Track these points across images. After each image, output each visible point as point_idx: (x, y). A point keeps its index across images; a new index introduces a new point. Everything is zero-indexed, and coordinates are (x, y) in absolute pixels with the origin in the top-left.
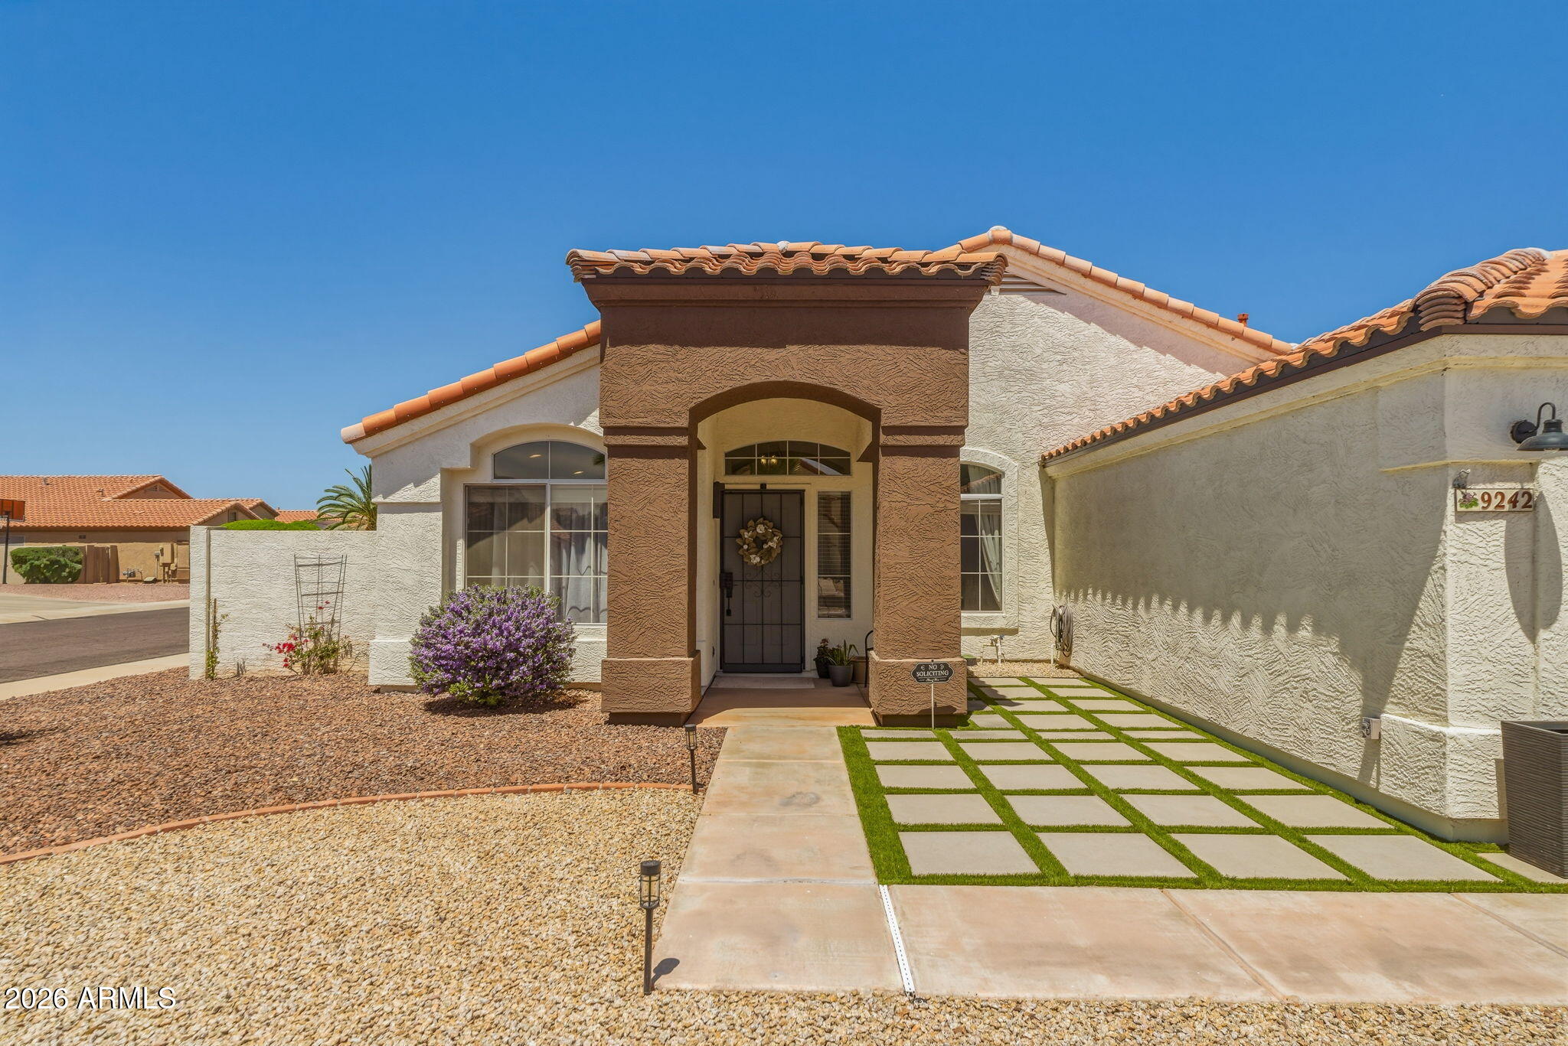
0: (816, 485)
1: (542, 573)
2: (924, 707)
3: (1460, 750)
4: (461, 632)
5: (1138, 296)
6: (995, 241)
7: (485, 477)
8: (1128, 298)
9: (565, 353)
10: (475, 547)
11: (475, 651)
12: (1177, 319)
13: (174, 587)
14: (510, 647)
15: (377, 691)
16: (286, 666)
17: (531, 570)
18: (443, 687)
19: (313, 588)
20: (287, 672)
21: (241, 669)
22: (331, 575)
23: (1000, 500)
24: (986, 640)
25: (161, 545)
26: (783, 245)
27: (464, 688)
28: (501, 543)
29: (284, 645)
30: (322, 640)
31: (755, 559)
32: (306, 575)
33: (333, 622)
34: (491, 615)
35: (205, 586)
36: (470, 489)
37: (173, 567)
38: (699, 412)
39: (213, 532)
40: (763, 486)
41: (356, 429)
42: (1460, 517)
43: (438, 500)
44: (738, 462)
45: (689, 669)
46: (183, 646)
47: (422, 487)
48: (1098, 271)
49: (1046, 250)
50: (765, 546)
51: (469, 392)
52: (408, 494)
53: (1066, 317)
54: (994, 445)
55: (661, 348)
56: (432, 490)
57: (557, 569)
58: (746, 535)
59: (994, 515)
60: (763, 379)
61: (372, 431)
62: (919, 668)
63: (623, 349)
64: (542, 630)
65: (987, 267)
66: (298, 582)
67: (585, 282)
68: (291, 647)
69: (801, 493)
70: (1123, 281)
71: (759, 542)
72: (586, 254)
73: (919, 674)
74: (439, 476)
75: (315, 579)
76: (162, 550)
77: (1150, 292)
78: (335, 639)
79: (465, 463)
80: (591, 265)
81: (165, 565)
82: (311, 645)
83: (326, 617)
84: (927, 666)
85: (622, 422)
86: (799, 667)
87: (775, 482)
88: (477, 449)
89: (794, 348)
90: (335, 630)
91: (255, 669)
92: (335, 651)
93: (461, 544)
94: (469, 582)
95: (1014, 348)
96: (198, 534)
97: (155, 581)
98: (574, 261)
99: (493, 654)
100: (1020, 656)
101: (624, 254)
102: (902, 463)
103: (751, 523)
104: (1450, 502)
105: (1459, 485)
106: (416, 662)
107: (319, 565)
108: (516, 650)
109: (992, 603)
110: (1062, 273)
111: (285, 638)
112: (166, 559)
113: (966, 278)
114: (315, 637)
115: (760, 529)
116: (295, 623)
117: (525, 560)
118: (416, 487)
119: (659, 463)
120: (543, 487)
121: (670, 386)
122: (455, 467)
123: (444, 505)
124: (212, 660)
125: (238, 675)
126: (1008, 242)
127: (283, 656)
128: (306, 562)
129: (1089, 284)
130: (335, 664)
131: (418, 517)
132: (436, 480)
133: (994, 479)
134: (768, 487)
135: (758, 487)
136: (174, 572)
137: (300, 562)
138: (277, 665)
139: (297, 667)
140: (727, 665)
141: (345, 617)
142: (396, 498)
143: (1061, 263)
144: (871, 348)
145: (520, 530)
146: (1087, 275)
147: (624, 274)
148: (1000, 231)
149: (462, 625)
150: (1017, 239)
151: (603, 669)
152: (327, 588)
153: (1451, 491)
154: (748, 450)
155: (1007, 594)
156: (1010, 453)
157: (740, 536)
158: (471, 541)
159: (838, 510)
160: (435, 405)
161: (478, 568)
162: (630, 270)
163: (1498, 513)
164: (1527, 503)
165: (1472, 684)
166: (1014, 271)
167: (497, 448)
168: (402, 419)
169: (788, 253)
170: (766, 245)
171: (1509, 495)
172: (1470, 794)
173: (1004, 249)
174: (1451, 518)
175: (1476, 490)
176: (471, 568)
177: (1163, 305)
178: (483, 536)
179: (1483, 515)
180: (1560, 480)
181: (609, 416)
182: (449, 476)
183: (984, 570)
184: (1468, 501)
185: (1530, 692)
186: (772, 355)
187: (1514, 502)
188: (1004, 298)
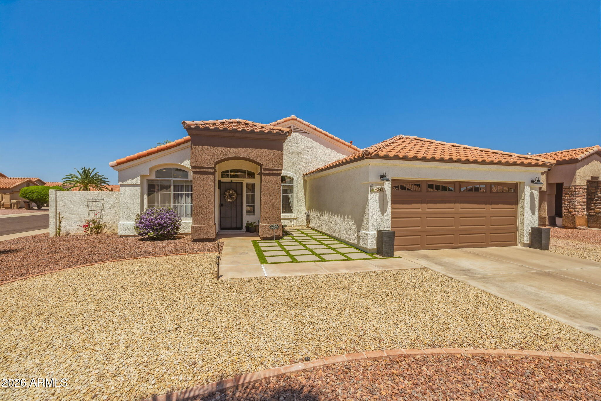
0: (246, 181)
1: (170, 203)
2: (272, 235)
3: (370, 236)
4: (151, 219)
5: (327, 135)
6: (292, 119)
7: (153, 177)
8: (324, 136)
9: (178, 145)
10: (150, 196)
11: (156, 224)
12: (336, 142)
14: (165, 223)
15: (121, 237)
16: (85, 231)
17: (166, 203)
18: (146, 234)
19: (93, 209)
20: (85, 233)
22: (99, 205)
23: (293, 185)
24: (289, 221)
26: (238, 120)
27: (152, 234)
28: (158, 195)
29: (85, 225)
30: (96, 224)
31: (229, 200)
32: (90, 205)
33: (100, 218)
34: (159, 215)
35: (55, 208)
36: (148, 180)
38: (216, 163)
39: (57, 192)
40: (232, 181)
41: (114, 163)
42: (371, 193)
43: (139, 183)
44: (225, 174)
45: (214, 227)
46: (47, 226)
47: (134, 180)
48: (317, 129)
49: (305, 122)
50: (232, 197)
51: (149, 154)
52: (130, 182)
53: (310, 140)
54: (292, 171)
55: (207, 147)
56: (137, 181)
57: (174, 203)
58: (227, 194)
59: (291, 189)
60: (233, 156)
61: (119, 164)
62: (271, 226)
63: (197, 147)
64: (173, 219)
65: (287, 132)
66: (88, 207)
67: (187, 129)
68: (87, 226)
69: (242, 183)
70: (323, 132)
71: (230, 196)
72: (187, 122)
73: (271, 227)
74: (139, 177)
75: (94, 205)
77: (330, 135)
78: (101, 223)
79: (147, 173)
80: (189, 125)
82: (93, 225)
83: (98, 217)
84: (273, 225)
85: (196, 165)
86: (241, 228)
87: (235, 180)
88: (151, 170)
89: (241, 149)
90: (101, 221)
91: (72, 233)
92: (101, 227)
93: (145, 196)
94: (148, 207)
95: (297, 147)
96: (52, 192)
98: (184, 123)
100: (298, 225)
101: (197, 122)
102: (267, 177)
103: (228, 191)
104: (370, 190)
105: (371, 187)
106: (136, 228)
107: (95, 202)
108: (167, 224)
109: (291, 211)
110: (309, 128)
111: (84, 224)
113: (283, 134)
114: (95, 223)
115: (231, 192)
116: (87, 219)
117: (165, 200)
118: (132, 180)
119: (206, 176)
120: (170, 181)
121: (210, 157)
122: (145, 174)
123: (141, 185)
124: (60, 231)
125: (67, 234)
126: (296, 120)
127: (84, 228)
128: (91, 201)
129: (316, 132)
130: (101, 231)
131: (133, 188)
132: (139, 178)
133: (292, 180)
134: (233, 181)
135: (230, 181)
137: (89, 201)
138: (82, 231)
139: (89, 232)
140: (222, 229)
141: (104, 217)
142: (125, 183)
143: (309, 126)
144: (260, 150)
145: (163, 192)
146: (315, 129)
147: (197, 128)
148: (293, 116)
149: (151, 217)
150: (298, 119)
151: (191, 228)
152: (98, 208)
153: (370, 188)
154: (228, 171)
155: (295, 209)
156: (296, 173)
157: (225, 194)
158: (149, 195)
159: (251, 188)
160: (139, 157)
161: (151, 203)
162: (199, 127)
163: (378, 192)
164: (382, 190)
165: (373, 224)
166: (297, 127)
167: (157, 169)
168: (128, 161)
169: (239, 122)
170: (233, 120)
171: (379, 188)
172: (372, 244)
173: (295, 121)
174: (370, 193)
175: (374, 188)
176: (149, 202)
177: (333, 138)
178: (153, 193)
179: (375, 192)
180: (388, 186)
181: (193, 164)
182: (142, 177)
183: (289, 203)
184: (373, 190)
185: (382, 225)
186: (236, 150)
187: (380, 190)
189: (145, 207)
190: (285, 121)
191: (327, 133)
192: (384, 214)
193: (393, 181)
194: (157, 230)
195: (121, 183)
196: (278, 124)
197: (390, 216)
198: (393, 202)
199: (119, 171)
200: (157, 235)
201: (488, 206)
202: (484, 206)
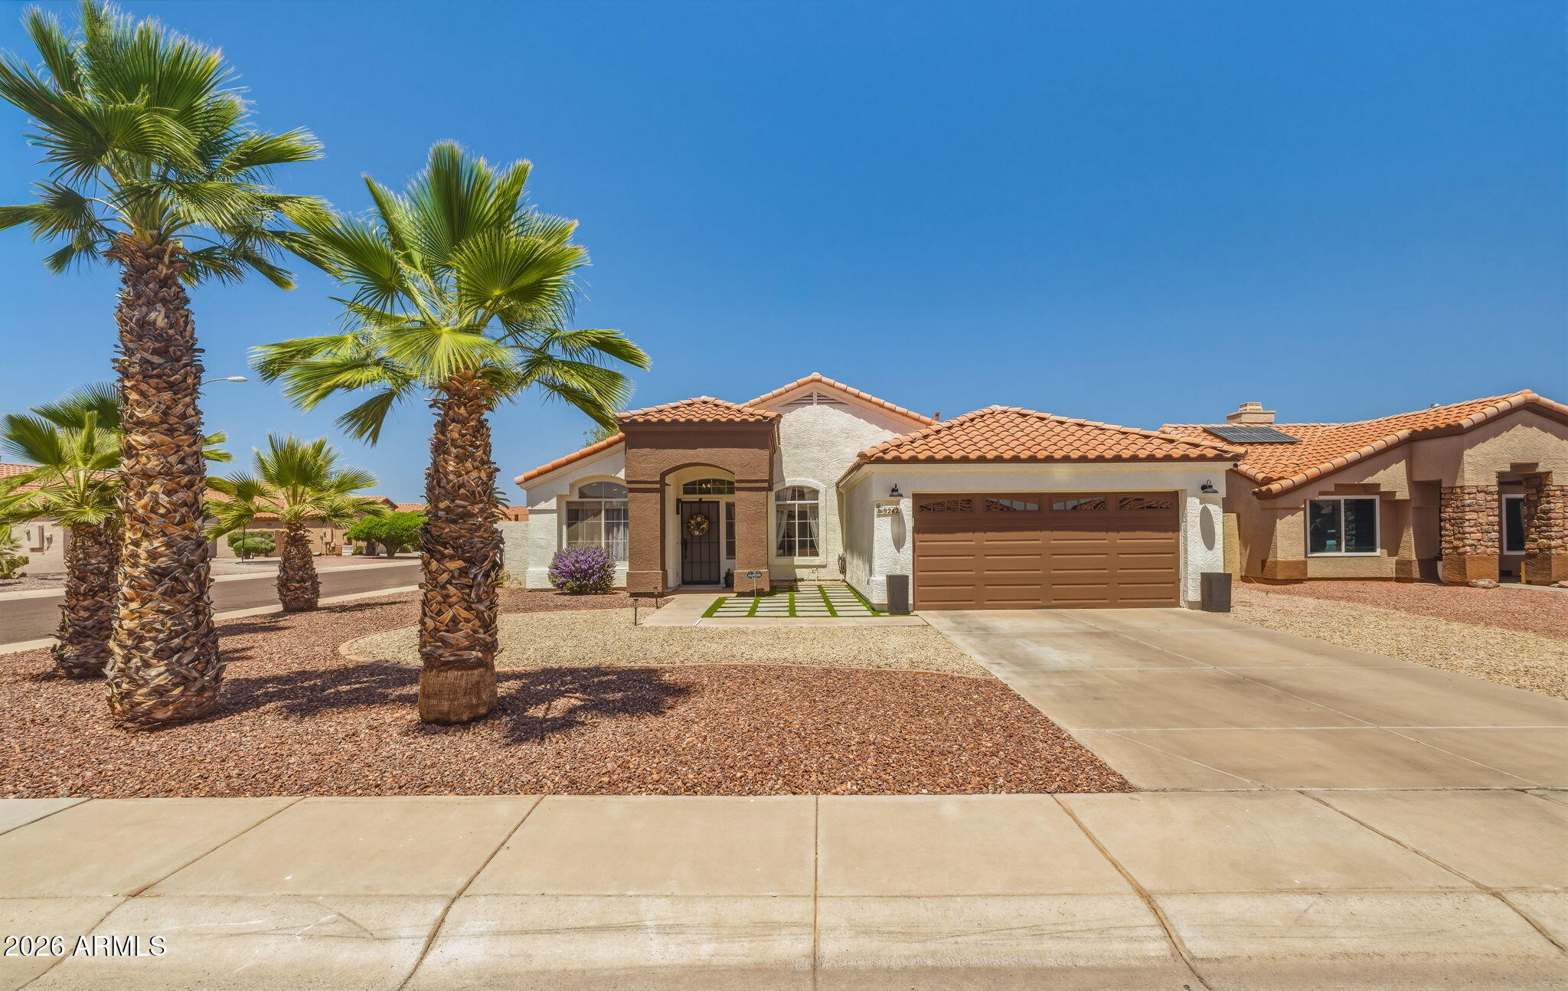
0: (723, 499)
1: (600, 538)
2: (751, 589)
3: (877, 583)
5: (882, 406)
6: (812, 381)
7: (576, 498)
9: (610, 445)
10: (571, 528)
11: (577, 569)
12: (900, 416)
13: (334, 559)
14: (590, 568)
15: (530, 592)
17: (595, 537)
18: (564, 584)
23: (817, 504)
24: (810, 570)
25: (324, 530)
26: (703, 398)
27: (571, 584)
28: (582, 526)
31: (697, 533)
36: (568, 503)
37: (332, 545)
38: (663, 475)
40: (700, 499)
41: (520, 478)
42: (878, 516)
43: (556, 508)
44: (689, 488)
45: (660, 577)
47: (549, 503)
48: (862, 394)
49: (838, 384)
50: (701, 527)
51: (569, 462)
52: (542, 506)
53: (849, 416)
54: (815, 477)
55: (648, 450)
56: (553, 504)
57: (607, 538)
58: (693, 522)
59: (815, 509)
60: (689, 461)
61: (527, 479)
62: (749, 573)
63: (634, 450)
64: (602, 562)
65: (774, 417)
67: (619, 424)
69: (718, 502)
70: (874, 399)
71: (699, 525)
73: (749, 576)
74: (556, 498)
76: (325, 534)
77: (887, 404)
78: (503, 572)
79: (567, 492)
80: (622, 418)
81: (327, 544)
84: (752, 572)
85: (634, 479)
86: (718, 582)
87: (706, 498)
88: (572, 486)
89: (701, 450)
93: (564, 527)
94: (569, 544)
95: (822, 431)
97: (320, 555)
99: (583, 570)
102: (743, 494)
103: (695, 516)
104: (876, 512)
105: (878, 507)
106: (552, 576)
108: (593, 569)
109: (814, 553)
110: (845, 395)
112: (328, 539)
113: (768, 422)
115: (699, 519)
117: (594, 533)
118: (546, 502)
119: (649, 494)
120: (600, 503)
121: (653, 465)
122: (563, 493)
123: (558, 511)
126: (820, 381)
129: (857, 400)
130: (504, 584)
131: (548, 516)
132: (554, 500)
133: (815, 493)
134: (703, 500)
135: (697, 500)
136: (334, 548)
140: (685, 582)
141: (508, 562)
142: (536, 508)
143: (845, 390)
144: (732, 449)
145: (591, 520)
146: (858, 396)
147: (634, 422)
148: (816, 375)
150: (824, 379)
151: (628, 578)
153: (876, 508)
154: (694, 483)
155: (821, 550)
156: (822, 481)
157: (690, 522)
158: (569, 526)
159: (730, 508)
160: (555, 468)
161: (572, 537)
162: (636, 419)
163: (889, 515)
165: (881, 566)
166: (823, 393)
167: (581, 485)
168: (540, 474)
169: (705, 402)
170: (695, 400)
171: (892, 509)
172: (879, 595)
173: (818, 384)
174: (875, 516)
175: (882, 509)
176: (569, 538)
177: (894, 411)
178: (575, 523)
179: (884, 516)
180: (906, 506)
181: (628, 476)
182: (560, 497)
183: (811, 536)
184: (880, 511)
185: (899, 567)
187: (893, 511)
188: (819, 406)
189: (565, 546)
190: (799, 386)
191: (881, 401)
192: (901, 550)
193: (916, 497)
194: (578, 579)
195: (529, 508)
196: (787, 392)
197: (910, 552)
198: (916, 530)
199: (527, 490)
200: (578, 586)
201: (1111, 534)
202: (1102, 534)
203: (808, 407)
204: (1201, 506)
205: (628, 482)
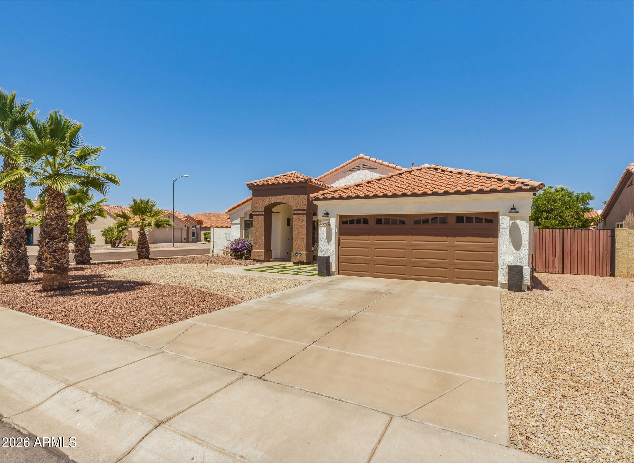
2: (298, 260)
7: (247, 218)
10: (246, 231)
19: (228, 239)
21: (218, 254)
28: (250, 231)
35: (213, 239)
36: (246, 221)
39: (214, 229)
41: (227, 211)
43: (239, 223)
45: (264, 252)
48: (385, 163)
49: (372, 159)
51: (243, 203)
52: (235, 222)
55: (260, 197)
56: (238, 221)
61: (229, 211)
63: (255, 198)
66: (226, 238)
68: (224, 250)
74: (239, 219)
79: (243, 216)
84: (297, 253)
88: (245, 214)
89: (279, 196)
93: (244, 232)
96: (212, 229)
99: (238, 249)
101: (252, 181)
102: (296, 216)
105: (320, 222)
108: (242, 249)
110: (375, 164)
116: (225, 246)
118: (236, 220)
119: (260, 217)
123: (241, 224)
124: (213, 253)
126: (363, 158)
127: (223, 252)
128: (228, 234)
129: (382, 166)
131: (237, 226)
137: (226, 234)
139: (225, 254)
142: (233, 223)
144: (290, 196)
148: (361, 155)
158: (246, 230)
160: (238, 206)
161: (247, 235)
162: (254, 185)
163: (324, 226)
164: (328, 224)
165: (321, 251)
166: (365, 164)
167: (249, 213)
168: (233, 208)
171: (326, 223)
173: (362, 160)
174: (319, 227)
175: (322, 223)
176: (246, 235)
178: (247, 229)
179: (323, 226)
180: (333, 222)
181: (253, 209)
182: (241, 219)
185: (328, 252)
186: (276, 197)
188: (363, 171)
189: (244, 238)
190: (353, 161)
192: (330, 244)
195: (231, 223)
197: (334, 245)
198: (338, 234)
199: (229, 215)
201: (450, 239)
202: (445, 238)
203: (358, 172)
204: (511, 222)
205: (253, 212)
